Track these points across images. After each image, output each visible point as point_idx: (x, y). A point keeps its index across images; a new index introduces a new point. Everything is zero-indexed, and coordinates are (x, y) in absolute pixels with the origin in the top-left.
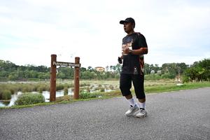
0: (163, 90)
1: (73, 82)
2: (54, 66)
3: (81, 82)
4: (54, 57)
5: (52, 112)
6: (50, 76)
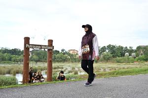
0: (138, 72)
1: (46, 65)
2: (27, 49)
3: (54, 65)
4: (27, 40)
5: (24, 94)
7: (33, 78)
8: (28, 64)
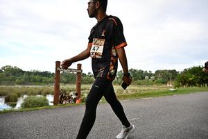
2: (58, 72)
3: (83, 86)
4: (58, 64)
6: (54, 80)
8: (59, 86)
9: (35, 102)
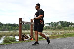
6: (19, 28)
7: (24, 38)
8: (21, 31)
9: (9, 40)
